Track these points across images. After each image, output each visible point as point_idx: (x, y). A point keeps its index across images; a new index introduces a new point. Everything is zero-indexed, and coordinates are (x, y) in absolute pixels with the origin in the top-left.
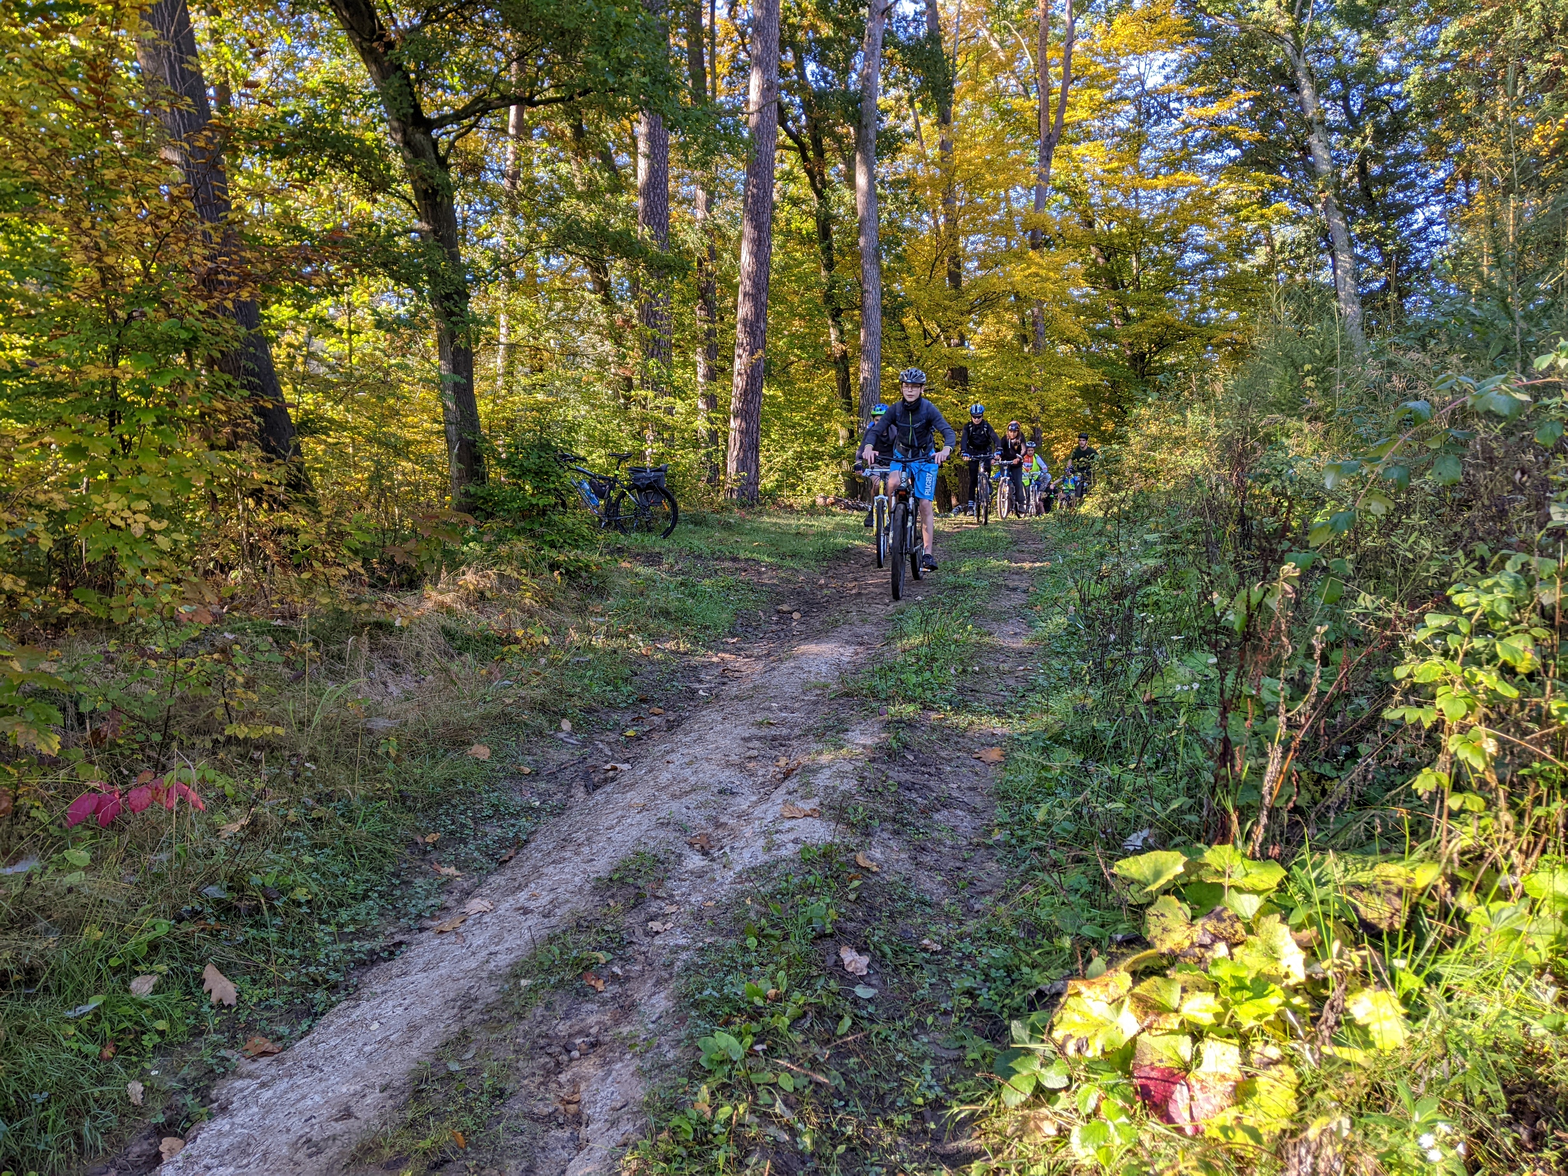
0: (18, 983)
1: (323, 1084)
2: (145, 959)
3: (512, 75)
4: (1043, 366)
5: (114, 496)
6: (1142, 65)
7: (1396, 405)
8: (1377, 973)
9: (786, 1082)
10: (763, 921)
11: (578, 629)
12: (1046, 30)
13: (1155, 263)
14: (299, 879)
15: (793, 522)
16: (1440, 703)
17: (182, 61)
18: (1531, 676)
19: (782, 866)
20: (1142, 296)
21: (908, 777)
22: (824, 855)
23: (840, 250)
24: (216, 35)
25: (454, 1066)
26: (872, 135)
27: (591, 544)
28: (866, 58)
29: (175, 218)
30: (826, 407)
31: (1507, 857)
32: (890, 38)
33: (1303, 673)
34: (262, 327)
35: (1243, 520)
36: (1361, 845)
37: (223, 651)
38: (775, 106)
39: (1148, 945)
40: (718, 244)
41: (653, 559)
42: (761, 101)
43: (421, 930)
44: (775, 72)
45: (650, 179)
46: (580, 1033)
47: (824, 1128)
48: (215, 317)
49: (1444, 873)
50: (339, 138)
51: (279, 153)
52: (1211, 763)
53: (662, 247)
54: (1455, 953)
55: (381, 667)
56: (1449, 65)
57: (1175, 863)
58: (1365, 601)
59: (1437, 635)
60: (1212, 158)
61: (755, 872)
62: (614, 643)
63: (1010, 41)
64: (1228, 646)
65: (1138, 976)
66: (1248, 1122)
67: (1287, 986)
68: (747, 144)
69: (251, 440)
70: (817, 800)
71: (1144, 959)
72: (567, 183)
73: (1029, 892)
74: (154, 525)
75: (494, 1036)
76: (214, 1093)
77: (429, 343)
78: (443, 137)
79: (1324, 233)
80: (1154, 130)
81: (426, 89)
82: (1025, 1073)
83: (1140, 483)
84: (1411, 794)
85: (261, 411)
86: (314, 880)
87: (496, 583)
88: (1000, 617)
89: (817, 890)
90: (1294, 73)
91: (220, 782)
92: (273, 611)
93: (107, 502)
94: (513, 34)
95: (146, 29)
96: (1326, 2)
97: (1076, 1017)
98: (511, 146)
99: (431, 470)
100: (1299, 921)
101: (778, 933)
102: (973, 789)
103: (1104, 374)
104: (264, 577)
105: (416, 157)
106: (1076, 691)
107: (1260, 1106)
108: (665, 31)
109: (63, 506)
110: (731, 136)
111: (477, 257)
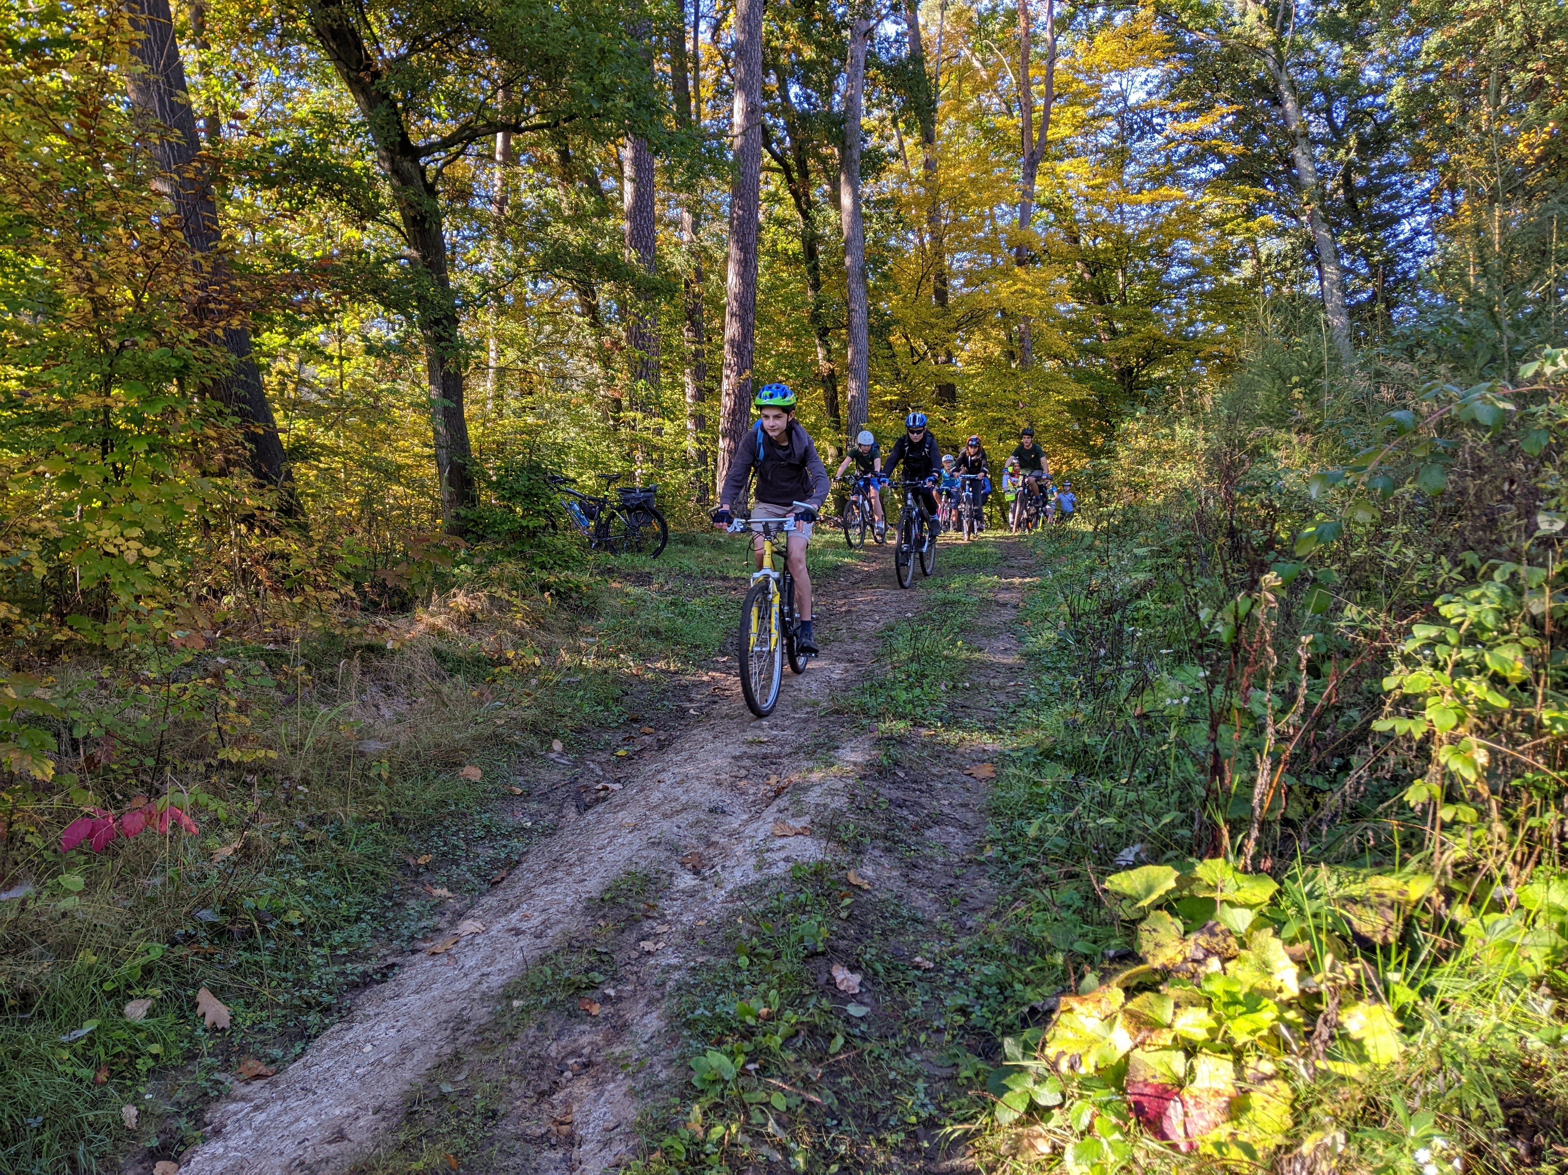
0: (13, 1008)
1: (317, 1107)
2: (139, 983)
3: (498, 102)
4: (1030, 381)
5: (107, 524)
6: (1124, 81)
7: (1384, 416)
8: (1371, 987)
9: (779, 1101)
10: (755, 940)
11: (568, 650)
12: (1027, 48)
13: (1141, 277)
14: (292, 902)
16: (1429, 714)
17: (171, 94)
18: (1523, 686)
19: (773, 885)
20: (1127, 311)
21: (899, 794)
22: (815, 873)
23: (826, 270)
24: (205, 68)
25: (447, 1088)
26: (856, 156)
27: (581, 565)
28: (849, 80)
29: (165, 248)
30: (814, 426)
31: (1500, 867)
32: (872, 59)
33: (1291, 685)
34: (253, 355)
35: (1232, 533)
36: (1354, 858)
37: (216, 676)
38: (759, 129)
39: (1141, 961)
40: (705, 266)
41: (643, 579)
42: (745, 124)
43: (414, 952)
44: (758, 95)
45: (636, 202)
46: (573, 1053)
47: (817, 1147)
48: (206, 345)
49: (1438, 886)
50: (328, 167)
51: (269, 182)
52: (1201, 776)
53: (649, 270)
54: (1449, 966)
55: (373, 690)
56: (1432, 76)
57: (1167, 877)
58: (1351, 612)
59: (1424, 646)
60: (1196, 172)
61: (747, 891)
62: (604, 664)
63: (993, 59)
64: (1218, 660)
65: (1130, 992)
66: (1242, 1138)
67: (1281, 1001)
68: (732, 167)
69: (243, 467)
70: (808, 818)
71: (1136, 975)
72: (554, 207)
73: (1021, 908)
74: (147, 552)
75: (487, 1057)
76: (208, 1116)
77: (419, 368)
78: (431, 165)
79: (1310, 245)
80: (1137, 145)
81: (413, 118)
82: (1018, 1090)
83: (1128, 496)
84: (1403, 806)
85: (252, 437)
86: (307, 903)
87: (487, 604)
88: (990, 633)
89: (808, 908)
90: (1276, 86)
91: (213, 806)
92: (265, 635)
93: (100, 529)
94: (498, 62)
95: (136, 64)
96: (1306, 15)
97: (1069, 1034)
98: (498, 173)
99: (422, 494)
100: (1292, 935)
101: (769, 951)
102: (964, 805)
103: (1091, 388)
104: (256, 602)
105: (404, 184)
106: (1067, 706)
107: (1254, 1122)
108: (649, 56)
109: (56, 534)
110: (716, 158)
111: (465, 282)
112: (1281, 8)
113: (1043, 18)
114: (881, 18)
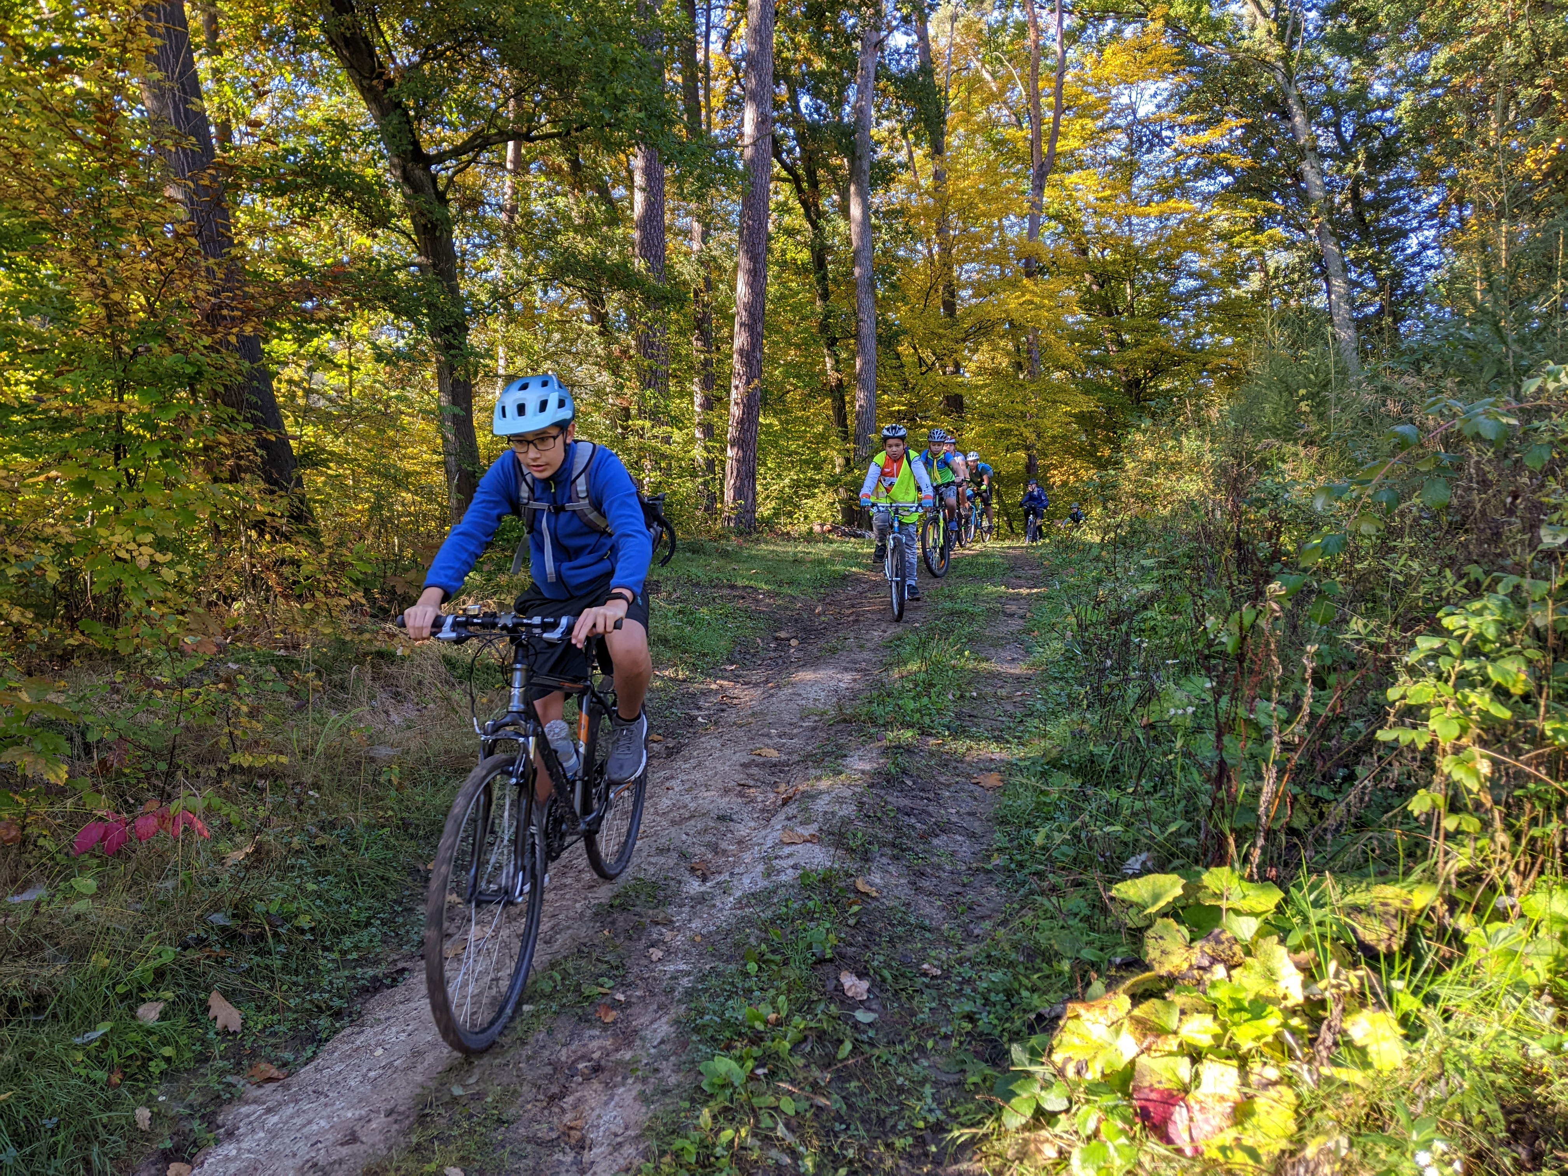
0: (27, 1010)
1: (329, 1109)
2: (151, 985)
3: (510, 111)
4: (1038, 393)
5: (119, 529)
6: (1134, 94)
8: (1375, 994)
9: (788, 1106)
10: (763, 946)
12: (1037, 60)
13: (1149, 289)
14: (303, 907)
15: (791, 549)
16: (1432, 724)
17: (186, 102)
18: (1526, 698)
19: (781, 892)
20: (1134, 323)
21: (907, 802)
22: (823, 880)
23: (835, 280)
24: (217, 74)
25: (457, 1091)
26: (866, 166)
28: (859, 91)
29: (179, 255)
30: (822, 435)
31: (1503, 876)
32: (881, 72)
33: (1297, 696)
34: (264, 362)
35: (1239, 544)
36: (1359, 868)
37: (227, 681)
38: (769, 139)
39: (1148, 968)
40: (714, 276)
42: (755, 134)
44: (769, 106)
45: (646, 211)
46: (583, 1058)
47: (826, 1151)
48: (218, 352)
49: (1441, 894)
50: (339, 174)
51: (280, 191)
52: (1208, 786)
53: (658, 279)
54: (1450, 975)
55: (382, 696)
56: (1440, 91)
57: (1173, 885)
58: (1357, 624)
59: (1428, 658)
60: (1205, 186)
61: (755, 898)
63: (1002, 72)
64: (1224, 671)
65: (1137, 998)
66: (1247, 1142)
67: (1286, 1008)
68: (743, 176)
69: (254, 472)
70: (816, 826)
71: (1143, 982)
72: (564, 217)
73: (1028, 916)
74: (159, 557)
75: (497, 1061)
76: (220, 1119)
77: (428, 375)
78: (443, 172)
79: (1318, 258)
80: (1146, 158)
81: (425, 126)
82: (1025, 1095)
83: (1136, 508)
84: (1407, 815)
85: (263, 444)
86: (318, 907)
88: (997, 643)
89: (817, 915)
90: (1285, 100)
91: (225, 811)
92: (276, 641)
93: (113, 535)
94: (510, 71)
95: (151, 71)
96: (1315, 29)
97: (1075, 1040)
98: (508, 181)
99: (431, 501)
100: (1297, 942)
101: (778, 958)
102: (972, 814)
103: (1099, 400)
104: (269, 607)
105: (415, 192)
106: (1074, 716)
107: (1259, 1127)
108: (660, 66)
109: (70, 539)
110: (726, 169)
111: (475, 290)
112: (1290, 22)
113: (1052, 31)
114: (891, 30)
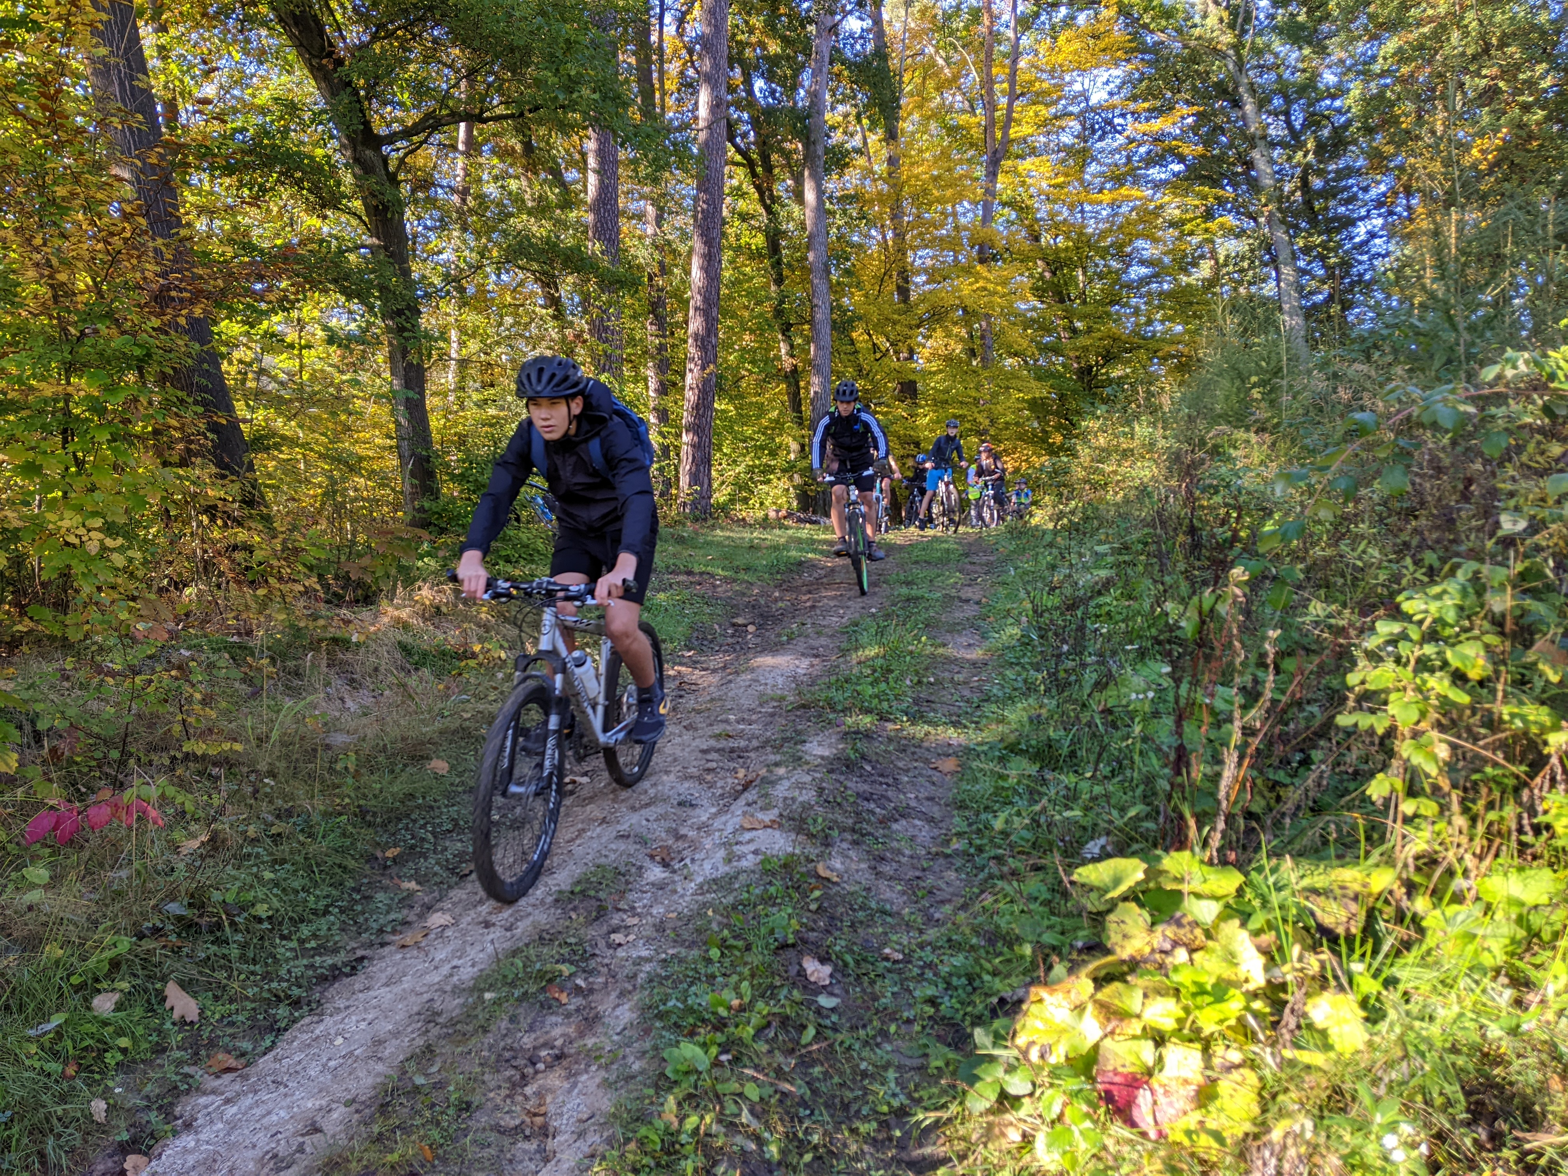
1: (288, 1099)
2: (106, 976)
3: (461, 92)
4: (991, 379)
5: (68, 514)
6: (1087, 81)
7: (1342, 416)
8: (1336, 977)
9: (752, 1092)
10: (726, 932)
12: (991, 48)
13: (1101, 276)
14: (260, 895)
15: (747, 535)
16: (1392, 709)
17: (132, 78)
18: (1481, 683)
19: (743, 877)
20: (1088, 309)
21: (866, 787)
22: (785, 866)
23: (789, 265)
24: (163, 51)
25: (420, 1080)
26: (820, 151)
28: (814, 75)
29: (128, 235)
30: (777, 421)
31: (1460, 860)
32: (836, 56)
33: (1256, 681)
34: (214, 344)
35: (1192, 531)
36: (1317, 851)
37: (180, 668)
38: (724, 123)
39: (1108, 952)
40: (669, 260)
42: (710, 117)
43: (383, 945)
44: (723, 89)
45: (599, 194)
46: (545, 1045)
47: (792, 1137)
48: (167, 333)
49: (1399, 878)
50: (289, 155)
51: (229, 170)
52: (1167, 771)
53: (612, 263)
54: (1411, 957)
55: (337, 682)
56: (1388, 81)
57: (1135, 869)
58: (1317, 609)
59: (1388, 643)
60: (1156, 173)
61: (716, 883)
63: (956, 57)
64: (1180, 656)
65: (1100, 982)
66: (1211, 1125)
67: (1248, 991)
68: (697, 160)
69: (205, 457)
70: (776, 811)
71: (1104, 966)
72: (517, 199)
73: (988, 900)
74: (109, 542)
75: (459, 1049)
76: (178, 1110)
77: (380, 359)
78: (393, 154)
79: (1267, 246)
80: (1099, 145)
81: (375, 104)
82: (989, 1079)
83: (1089, 494)
84: (1366, 800)
85: (214, 427)
86: (276, 895)
87: (452, 598)
88: (954, 629)
89: (779, 901)
90: (1236, 88)
91: (179, 799)
92: (228, 627)
93: (62, 519)
94: (462, 51)
95: (96, 46)
96: (1266, 18)
97: (1039, 1024)
98: (460, 162)
99: (383, 486)
100: (1258, 926)
101: (740, 943)
102: (930, 799)
103: (1051, 387)
104: (221, 593)
105: (366, 173)
106: (1031, 700)
107: (1221, 1110)
108: (614, 46)
109: (17, 524)
110: (681, 151)
111: (427, 273)
112: (1241, 10)
113: (1006, 17)
114: (846, 14)
